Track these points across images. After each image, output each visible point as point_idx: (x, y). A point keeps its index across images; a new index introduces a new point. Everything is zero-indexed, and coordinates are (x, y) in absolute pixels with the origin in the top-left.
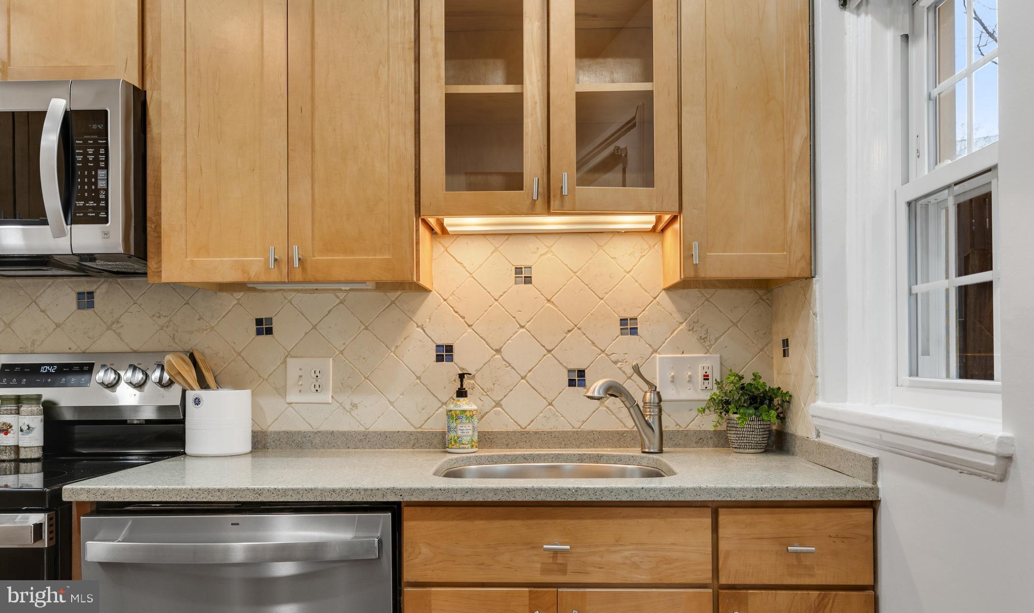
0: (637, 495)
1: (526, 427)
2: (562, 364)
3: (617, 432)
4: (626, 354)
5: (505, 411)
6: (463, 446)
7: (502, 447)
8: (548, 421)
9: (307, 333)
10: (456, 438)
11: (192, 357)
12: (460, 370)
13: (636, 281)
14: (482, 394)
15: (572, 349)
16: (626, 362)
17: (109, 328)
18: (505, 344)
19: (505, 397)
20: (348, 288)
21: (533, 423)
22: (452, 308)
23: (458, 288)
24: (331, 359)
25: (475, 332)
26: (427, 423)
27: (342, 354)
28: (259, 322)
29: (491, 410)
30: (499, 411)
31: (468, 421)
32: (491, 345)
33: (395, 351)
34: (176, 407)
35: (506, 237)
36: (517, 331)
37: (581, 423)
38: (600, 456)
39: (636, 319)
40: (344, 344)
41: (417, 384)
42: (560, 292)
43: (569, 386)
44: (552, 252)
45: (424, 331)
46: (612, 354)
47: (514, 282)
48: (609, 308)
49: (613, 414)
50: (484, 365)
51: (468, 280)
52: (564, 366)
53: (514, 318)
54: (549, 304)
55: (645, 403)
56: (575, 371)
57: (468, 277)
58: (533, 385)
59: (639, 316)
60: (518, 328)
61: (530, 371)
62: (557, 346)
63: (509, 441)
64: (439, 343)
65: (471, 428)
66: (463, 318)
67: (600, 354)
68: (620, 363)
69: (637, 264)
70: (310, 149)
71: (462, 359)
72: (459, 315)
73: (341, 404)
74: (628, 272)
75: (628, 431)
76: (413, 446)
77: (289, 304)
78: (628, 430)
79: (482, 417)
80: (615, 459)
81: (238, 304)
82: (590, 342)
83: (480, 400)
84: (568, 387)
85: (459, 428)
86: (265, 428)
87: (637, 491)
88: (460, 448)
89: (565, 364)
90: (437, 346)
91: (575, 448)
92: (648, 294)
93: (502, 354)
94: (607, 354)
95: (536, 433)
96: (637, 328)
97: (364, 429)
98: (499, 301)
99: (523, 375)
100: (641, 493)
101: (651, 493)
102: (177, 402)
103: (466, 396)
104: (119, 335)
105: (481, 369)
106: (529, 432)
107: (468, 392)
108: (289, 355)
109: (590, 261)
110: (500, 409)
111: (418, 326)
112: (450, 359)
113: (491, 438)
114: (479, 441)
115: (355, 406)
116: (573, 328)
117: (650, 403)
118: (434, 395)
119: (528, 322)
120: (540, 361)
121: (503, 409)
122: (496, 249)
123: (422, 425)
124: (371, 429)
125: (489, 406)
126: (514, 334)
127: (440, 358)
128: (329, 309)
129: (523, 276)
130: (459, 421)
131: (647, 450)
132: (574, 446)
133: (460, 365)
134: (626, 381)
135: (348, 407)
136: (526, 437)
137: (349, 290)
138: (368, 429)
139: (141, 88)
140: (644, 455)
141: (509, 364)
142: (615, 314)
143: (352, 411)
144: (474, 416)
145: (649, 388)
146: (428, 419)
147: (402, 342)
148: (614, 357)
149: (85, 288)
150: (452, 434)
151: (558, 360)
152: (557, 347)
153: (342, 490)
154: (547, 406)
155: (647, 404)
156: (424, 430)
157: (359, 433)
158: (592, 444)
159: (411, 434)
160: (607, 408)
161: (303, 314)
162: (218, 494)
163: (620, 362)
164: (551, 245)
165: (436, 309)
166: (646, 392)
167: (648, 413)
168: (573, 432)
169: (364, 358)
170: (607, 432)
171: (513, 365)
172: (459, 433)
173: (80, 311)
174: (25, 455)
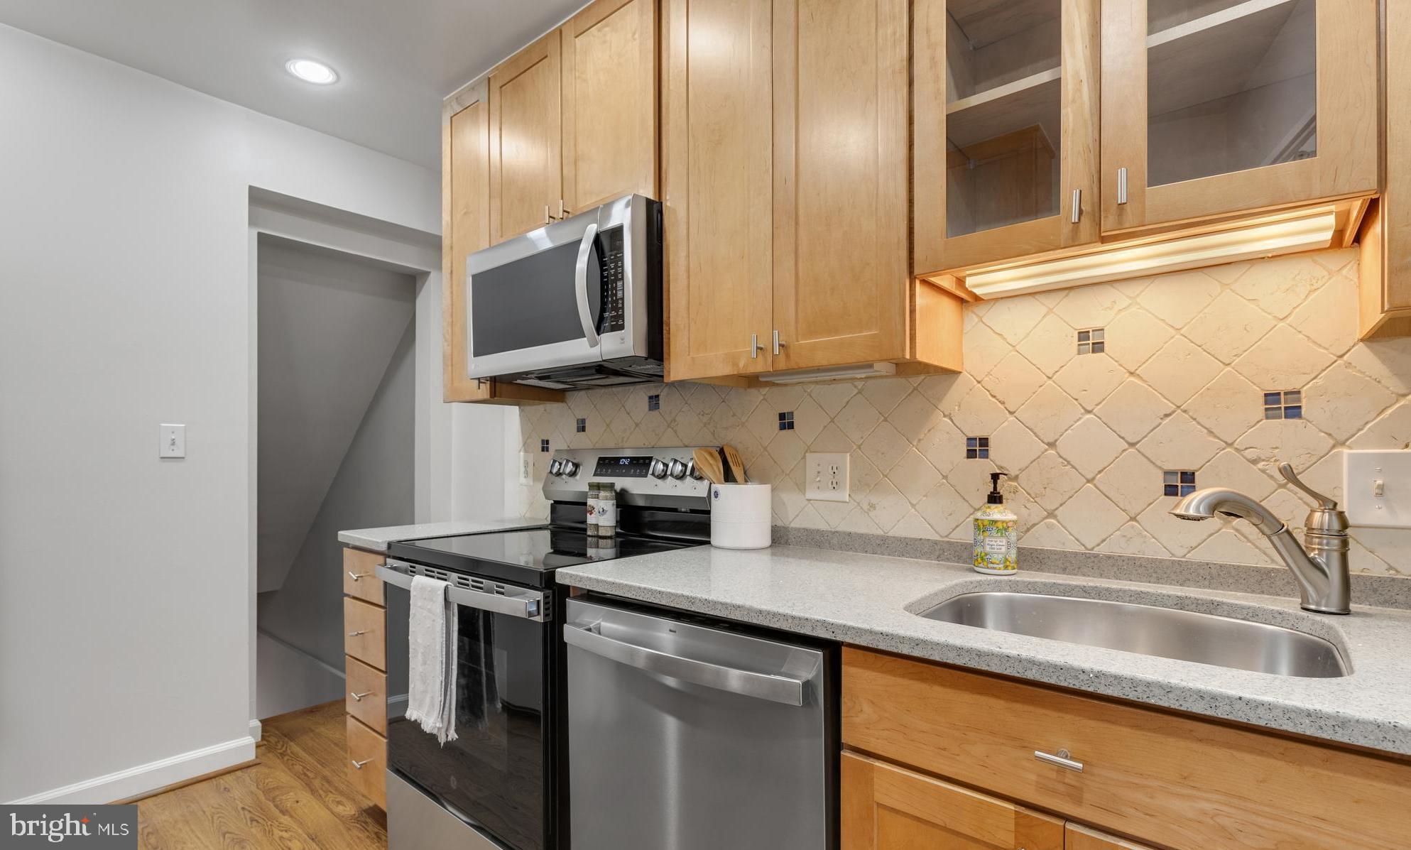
0: (1228, 708)
1: (1094, 548)
2: (1154, 463)
3: (1257, 570)
4: (1277, 448)
5: (1061, 524)
6: (992, 565)
7: (1057, 571)
8: (1129, 542)
9: (825, 427)
10: (983, 554)
11: (722, 452)
12: (998, 469)
13: (1300, 332)
14: (1029, 500)
15: (1171, 441)
16: (1276, 461)
17: (669, 426)
18: (1061, 435)
19: (1061, 505)
20: (863, 376)
21: (1105, 543)
22: (989, 391)
23: (995, 366)
24: (848, 454)
25: (1019, 420)
26: (955, 531)
27: (860, 449)
28: (782, 416)
29: (1041, 521)
30: (1053, 524)
31: (999, 534)
32: (1042, 437)
33: (917, 445)
34: (705, 498)
35: (1065, 293)
36: (1080, 418)
37: (1186, 551)
38: (1216, 604)
39: (1299, 392)
40: (862, 438)
41: (943, 484)
42: (1151, 360)
43: (1165, 494)
44: (1139, 304)
45: (952, 421)
46: (1246, 449)
47: (1076, 353)
48: (1242, 378)
49: (1249, 541)
50: (1032, 462)
51: (1010, 354)
52: (1157, 466)
53: (1076, 400)
54: (1132, 379)
55: (1310, 529)
56: (1177, 473)
57: (1011, 351)
58: (1104, 491)
59: (1305, 388)
60: (1082, 414)
61: (1100, 472)
62: (1146, 436)
63: (1068, 564)
64: (971, 435)
65: (1004, 543)
66: (1003, 403)
67: (1224, 449)
68: (1263, 463)
69: (1301, 304)
70: (793, 224)
71: (999, 456)
72: (997, 400)
73: (858, 503)
74: (1282, 320)
75: (1278, 570)
76: (938, 558)
77: (809, 397)
78: (1277, 567)
79: (1028, 530)
80: (1245, 612)
81: (764, 399)
82: (1206, 431)
83: (1026, 507)
84: (1163, 497)
85: (987, 542)
86: (787, 524)
87: (1228, 701)
88: (988, 568)
89: (1158, 463)
90: (968, 439)
91: (1174, 585)
92: (1325, 351)
93: (1058, 449)
94: (1236, 449)
95: (1109, 557)
96: (1300, 407)
97: (882, 533)
98: (1053, 379)
99: (1089, 477)
100: (1237, 707)
101: (1260, 711)
102: (705, 495)
103: (1001, 502)
104: (676, 432)
105: (1027, 467)
106: (1098, 555)
107: (1004, 497)
108: (808, 450)
109: (1206, 311)
110: (1053, 521)
111: (945, 416)
112: (985, 454)
113: (1041, 558)
114: (1018, 562)
115: (873, 506)
116: (1174, 412)
117: (1321, 529)
118: (964, 499)
119: (1097, 405)
120: (1117, 458)
121: (1059, 522)
122: (1050, 311)
123: (950, 534)
124: (890, 534)
125: (1037, 516)
126: (1076, 422)
127: (971, 454)
128: (847, 400)
129: (1091, 342)
130: (987, 533)
131: (1313, 607)
132: (1173, 582)
133: (998, 463)
134: (1276, 490)
135: (866, 507)
136: (1094, 562)
137: (865, 378)
138: (887, 533)
139: (657, 200)
140: (1305, 614)
141: (1069, 462)
142: (1255, 387)
143: (870, 513)
144: (1010, 529)
145: (1320, 505)
146: (957, 526)
147: (925, 434)
148: (1250, 454)
149: (653, 393)
150: (978, 550)
151: (1147, 458)
152: (1146, 439)
153: (769, 613)
154: (1128, 522)
155: (1315, 532)
156: (952, 540)
157: (877, 537)
158: (1207, 583)
159: (936, 543)
160: (1237, 530)
161: (821, 407)
162: (659, 596)
163: (1264, 460)
164: (1136, 294)
165: (968, 394)
166: (1313, 511)
167: (1317, 547)
168: (1173, 562)
169: (883, 454)
170: (1237, 568)
171: (1073, 464)
172: (988, 549)
173: (651, 412)
174: (602, 533)
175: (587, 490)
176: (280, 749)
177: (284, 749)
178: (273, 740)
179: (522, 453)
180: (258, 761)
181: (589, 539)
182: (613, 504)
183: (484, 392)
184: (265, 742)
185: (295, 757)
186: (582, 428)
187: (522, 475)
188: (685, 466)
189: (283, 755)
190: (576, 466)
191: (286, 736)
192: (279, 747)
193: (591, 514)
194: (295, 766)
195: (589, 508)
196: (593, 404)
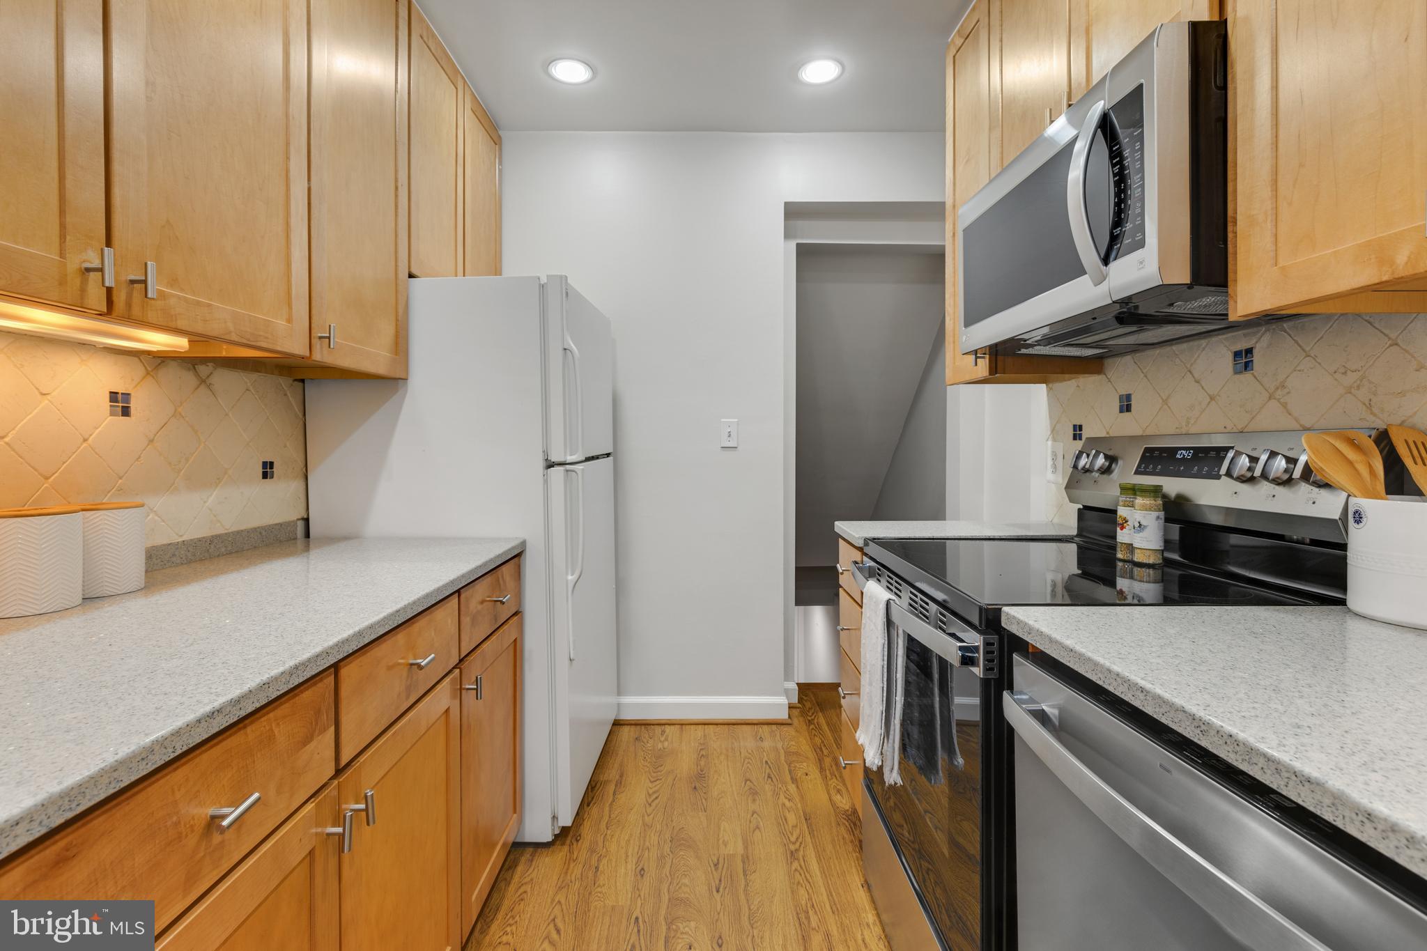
11: (1386, 439)
17: (1271, 397)
34: (1337, 522)
102: (1335, 515)
104: (1285, 405)
139: (1217, 19)
149: (1242, 345)
173: (1238, 376)
174: (1138, 557)
175: (1119, 494)
176: (810, 716)
177: (813, 717)
178: (808, 705)
179: (1050, 443)
180: (789, 721)
181: (1120, 564)
182: (1158, 518)
183: (983, 368)
184: (800, 705)
185: (819, 727)
186: (1126, 407)
187: (1050, 470)
188: (1292, 461)
189: (810, 722)
190: (1112, 459)
191: (818, 705)
192: (810, 714)
193: (1122, 529)
194: (816, 738)
195: (1120, 521)
196: (1143, 373)
